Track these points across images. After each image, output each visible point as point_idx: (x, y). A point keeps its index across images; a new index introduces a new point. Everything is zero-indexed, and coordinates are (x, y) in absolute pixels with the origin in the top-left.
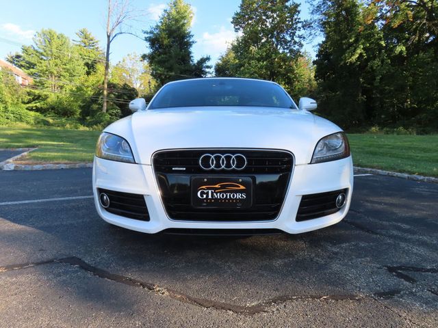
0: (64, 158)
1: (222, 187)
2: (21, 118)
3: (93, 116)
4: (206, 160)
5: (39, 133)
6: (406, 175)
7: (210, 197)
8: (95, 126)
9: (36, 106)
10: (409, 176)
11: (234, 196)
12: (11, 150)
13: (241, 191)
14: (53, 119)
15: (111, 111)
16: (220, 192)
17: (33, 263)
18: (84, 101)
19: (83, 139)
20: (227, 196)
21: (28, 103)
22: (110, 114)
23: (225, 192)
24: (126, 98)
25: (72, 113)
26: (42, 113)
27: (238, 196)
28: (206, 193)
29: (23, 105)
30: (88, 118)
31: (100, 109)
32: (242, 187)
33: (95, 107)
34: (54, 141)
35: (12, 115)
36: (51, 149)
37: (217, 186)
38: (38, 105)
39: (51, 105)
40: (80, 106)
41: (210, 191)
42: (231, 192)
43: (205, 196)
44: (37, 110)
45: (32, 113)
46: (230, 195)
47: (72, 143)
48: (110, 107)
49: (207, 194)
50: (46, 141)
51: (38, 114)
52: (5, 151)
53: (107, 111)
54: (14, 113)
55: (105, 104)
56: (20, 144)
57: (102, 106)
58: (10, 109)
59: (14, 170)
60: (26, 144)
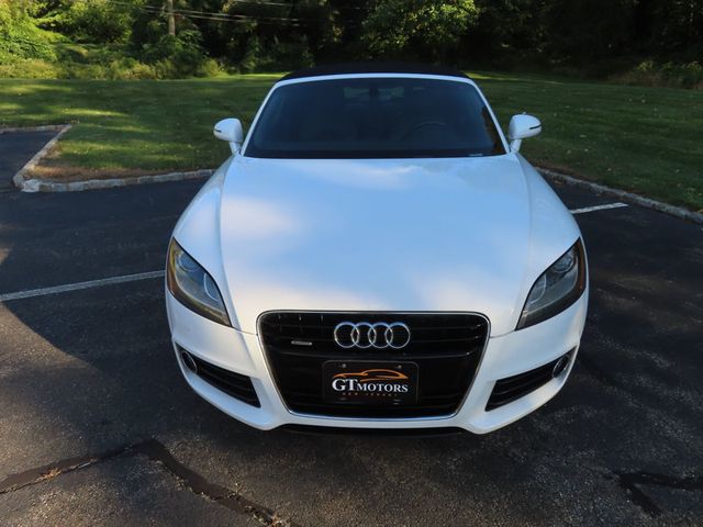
0: (116, 158)
1: (371, 375)
2: (34, 50)
3: (154, 43)
4: (345, 332)
5: (68, 89)
6: (683, 212)
7: (351, 388)
8: (159, 63)
9: (55, 22)
10: (689, 214)
11: (388, 388)
12: (29, 129)
13: (400, 382)
14: (87, 48)
15: (183, 34)
16: (368, 383)
17: (95, 456)
18: (135, 14)
19: (141, 103)
20: (378, 388)
21: (40, 15)
22: (183, 39)
23: (376, 382)
24: (207, 6)
25: (119, 33)
26: (66, 34)
27: (397, 388)
28: (344, 384)
29: (32, 20)
30: (146, 46)
31: (165, 29)
32: (402, 376)
33: (156, 24)
34: (94, 108)
35: (18, 45)
36: (91, 131)
37: (362, 374)
38: (57, 18)
39: (79, 19)
40: (129, 23)
41: (351, 381)
42: (384, 382)
43: (343, 388)
44: (58, 28)
45: (51, 35)
46: (383, 388)
47: (126, 112)
48: (181, 25)
49: (348, 384)
50: (82, 107)
51: (60, 36)
52: (18, 133)
53: (177, 32)
54: (20, 42)
55: (172, 20)
56: (41, 117)
57: (167, 23)
58: (12, 34)
59: (39, 192)
60: (52, 117)
